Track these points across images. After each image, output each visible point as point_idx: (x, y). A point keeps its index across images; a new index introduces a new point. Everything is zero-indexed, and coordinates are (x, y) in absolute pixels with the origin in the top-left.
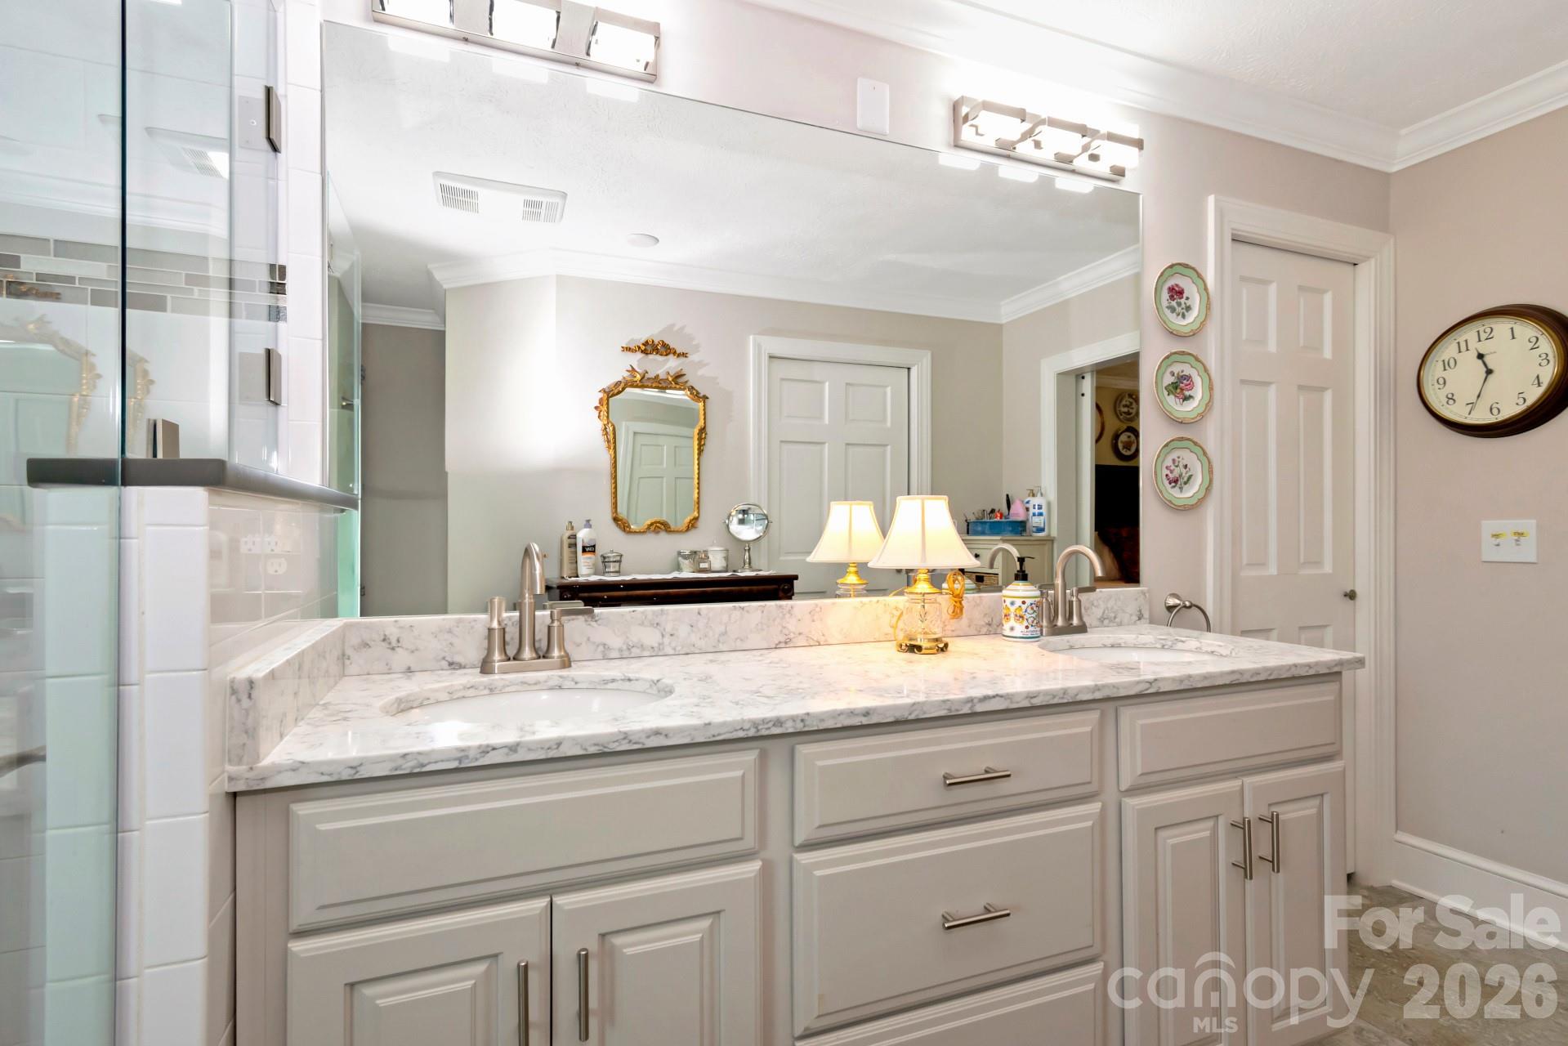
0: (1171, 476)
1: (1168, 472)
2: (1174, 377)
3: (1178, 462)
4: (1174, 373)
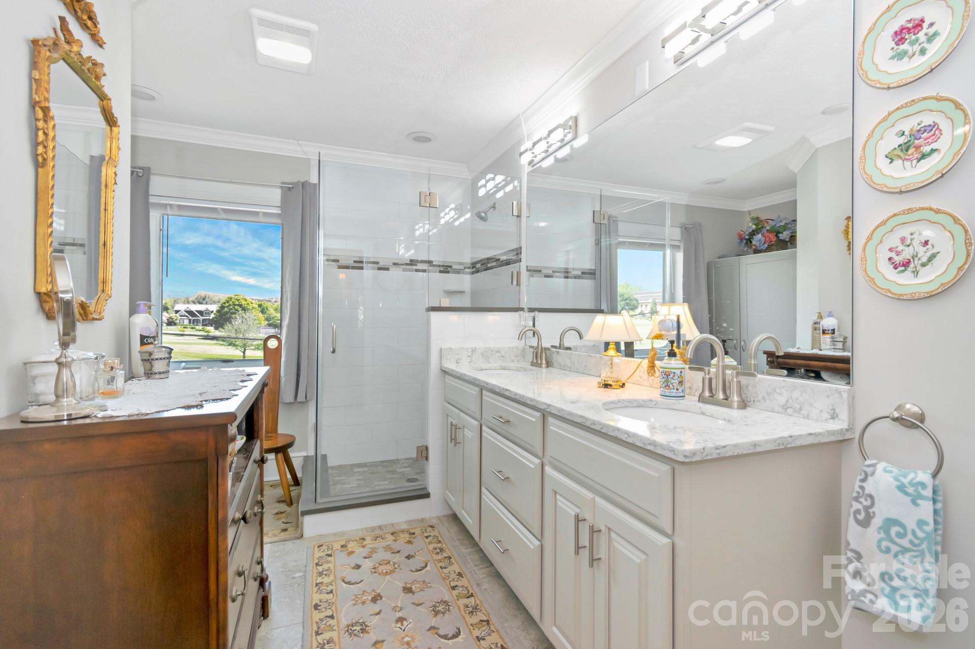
0: (897, 259)
1: (893, 255)
2: (904, 137)
3: (911, 240)
4: (904, 132)
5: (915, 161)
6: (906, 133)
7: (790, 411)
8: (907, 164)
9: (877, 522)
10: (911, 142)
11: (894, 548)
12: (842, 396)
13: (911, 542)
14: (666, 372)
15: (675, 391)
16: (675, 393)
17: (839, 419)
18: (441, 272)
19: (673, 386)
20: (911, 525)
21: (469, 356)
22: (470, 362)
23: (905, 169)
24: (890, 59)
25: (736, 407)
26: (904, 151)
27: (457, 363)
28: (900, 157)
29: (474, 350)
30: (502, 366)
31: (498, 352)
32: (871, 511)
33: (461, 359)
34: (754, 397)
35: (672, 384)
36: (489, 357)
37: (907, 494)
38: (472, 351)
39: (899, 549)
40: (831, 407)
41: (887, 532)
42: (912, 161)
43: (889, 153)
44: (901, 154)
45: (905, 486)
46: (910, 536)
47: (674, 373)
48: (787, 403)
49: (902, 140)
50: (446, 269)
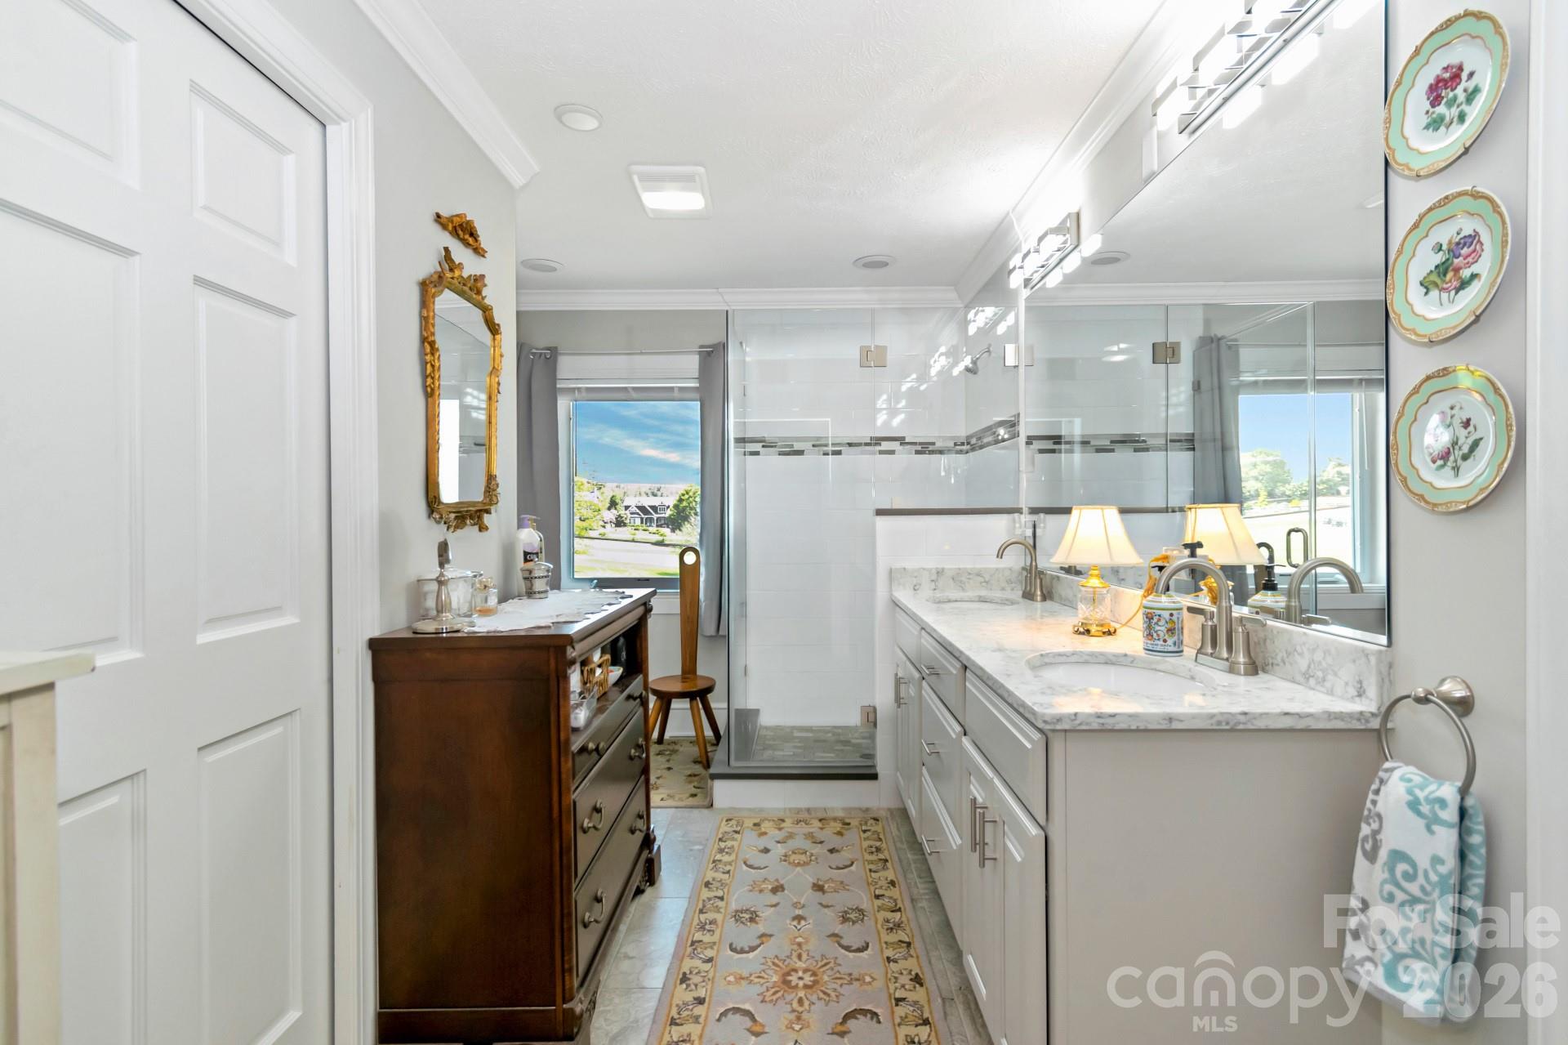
0: (1436, 446)
1: (1432, 441)
2: (1441, 253)
3: (1452, 417)
4: (1441, 245)
5: (1453, 292)
6: (1445, 247)
7: (1312, 682)
8: (1445, 295)
9: (1383, 854)
10: (1450, 261)
11: (1400, 896)
12: (1368, 659)
13: (1423, 889)
14: (1148, 613)
15: (1161, 642)
16: (1162, 645)
17: (1367, 698)
18: (917, 452)
19: (1158, 635)
20: (1423, 863)
21: (933, 581)
22: (935, 589)
23: (1441, 305)
24: (1424, 128)
25: (1242, 672)
26: (1442, 275)
27: (915, 590)
28: (1436, 285)
29: (940, 572)
30: (980, 597)
31: (979, 575)
32: (1378, 837)
33: (920, 585)
34: (1272, 658)
35: (1156, 632)
36: (964, 583)
37: (1419, 813)
38: (938, 573)
39: (1406, 897)
40: (1357, 678)
41: (1392, 870)
42: (1449, 292)
43: (1425, 278)
44: (1439, 281)
45: (1420, 804)
46: (1421, 879)
47: (1159, 616)
48: (1308, 670)
49: (1439, 258)
50: (925, 448)
